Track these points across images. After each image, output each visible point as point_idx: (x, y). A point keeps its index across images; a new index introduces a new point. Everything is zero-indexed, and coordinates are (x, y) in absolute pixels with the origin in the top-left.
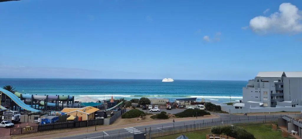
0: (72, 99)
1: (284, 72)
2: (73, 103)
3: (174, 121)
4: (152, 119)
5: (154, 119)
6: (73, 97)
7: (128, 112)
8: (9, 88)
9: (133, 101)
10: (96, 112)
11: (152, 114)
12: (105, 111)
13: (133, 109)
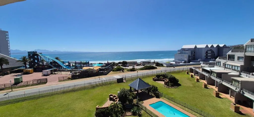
0: (88, 63)
1: (196, 46)
2: (89, 64)
3: (137, 72)
4: (127, 71)
5: (128, 71)
6: (89, 62)
7: (115, 69)
8: (57, 58)
9: (120, 63)
10: (99, 69)
11: (127, 69)
12: (104, 68)
13: (118, 67)
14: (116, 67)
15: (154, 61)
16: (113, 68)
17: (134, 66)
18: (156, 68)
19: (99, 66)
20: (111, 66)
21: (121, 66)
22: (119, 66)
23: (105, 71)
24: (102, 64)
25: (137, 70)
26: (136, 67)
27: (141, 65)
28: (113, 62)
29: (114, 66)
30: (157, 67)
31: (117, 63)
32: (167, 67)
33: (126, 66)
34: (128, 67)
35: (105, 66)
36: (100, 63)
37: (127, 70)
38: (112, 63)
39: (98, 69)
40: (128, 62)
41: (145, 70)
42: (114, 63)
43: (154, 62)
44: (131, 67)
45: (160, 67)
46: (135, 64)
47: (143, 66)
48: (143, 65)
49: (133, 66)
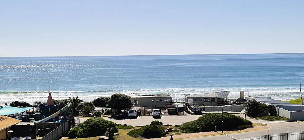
4: (131, 137)
7: (82, 126)
9: (100, 102)
10: (13, 127)
11: (132, 127)
12: (32, 124)
13: (95, 120)
14: (83, 120)
15: (242, 93)
16: (72, 123)
17: (159, 117)
18: (250, 125)
19: (13, 117)
20: (62, 114)
21: (107, 113)
22: (98, 114)
23: (38, 138)
24: (26, 105)
25: (170, 130)
26: (167, 120)
27: (189, 113)
28: (70, 100)
29: (76, 114)
30: (254, 121)
31: (88, 104)
32: (294, 119)
33: (125, 116)
34: (135, 118)
35: (37, 118)
36: (16, 104)
37: (128, 131)
38: (66, 102)
39: (7, 129)
40: (135, 100)
41: (204, 131)
42: (76, 102)
43: (241, 101)
44: (146, 121)
45: (262, 122)
46: (164, 108)
47: (197, 117)
48: (197, 113)
49: (154, 117)
